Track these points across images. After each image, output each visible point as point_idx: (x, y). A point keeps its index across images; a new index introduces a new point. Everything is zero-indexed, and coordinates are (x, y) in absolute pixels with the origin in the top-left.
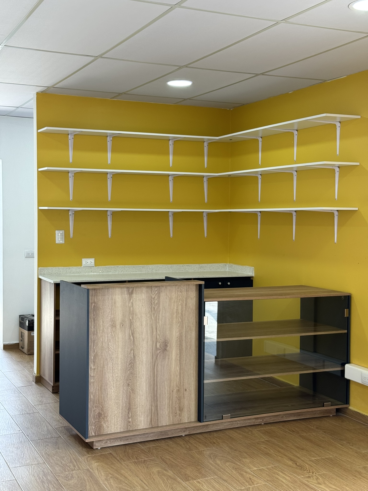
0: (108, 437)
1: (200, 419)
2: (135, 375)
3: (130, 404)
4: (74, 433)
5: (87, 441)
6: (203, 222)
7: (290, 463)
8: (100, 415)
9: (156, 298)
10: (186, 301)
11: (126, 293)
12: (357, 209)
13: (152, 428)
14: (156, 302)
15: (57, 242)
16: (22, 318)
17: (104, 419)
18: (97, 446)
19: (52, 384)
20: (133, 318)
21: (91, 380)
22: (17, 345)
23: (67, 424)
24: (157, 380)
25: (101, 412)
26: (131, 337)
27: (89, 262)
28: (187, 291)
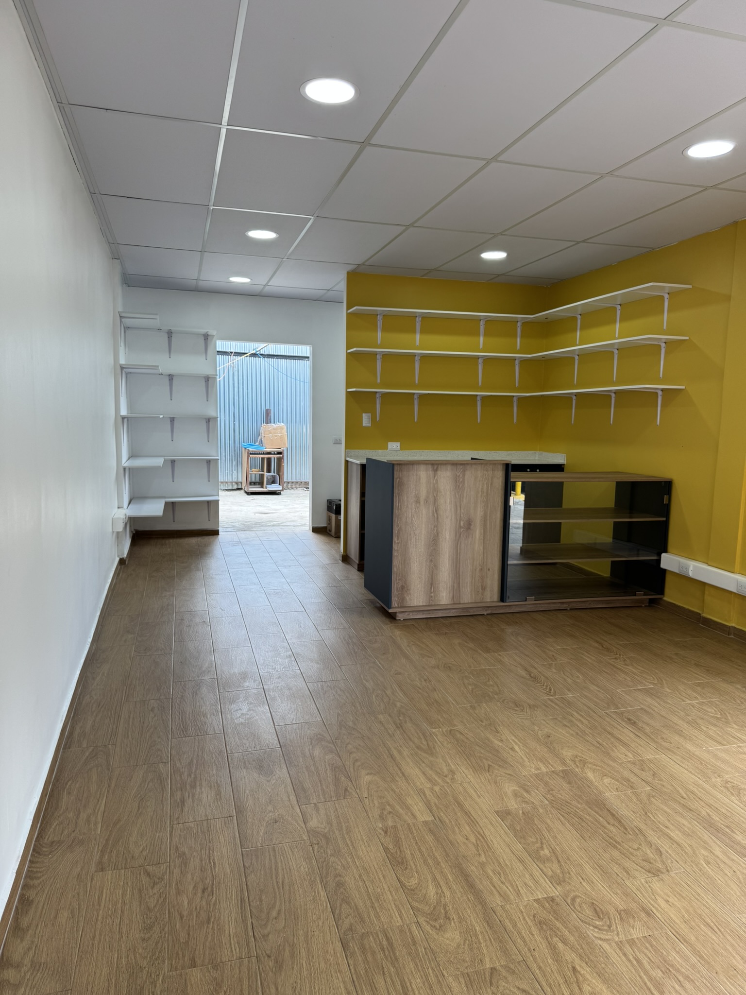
0: (410, 609)
1: (502, 598)
2: (438, 552)
3: (432, 579)
4: (378, 605)
5: (390, 611)
6: (513, 406)
7: (596, 645)
8: (403, 587)
9: (461, 476)
10: (492, 480)
11: (431, 469)
12: (683, 387)
13: (454, 604)
14: (461, 480)
15: (364, 424)
16: (330, 502)
17: (407, 592)
18: (400, 617)
19: (358, 562)
20: (437, 495)
21: (395, 554)
22: (325, 528)
23: (372, 597)
24: (460, 558)
25: (404, 584)
26: (435, 514)
27: (394, 446)
28: (493, 470)
